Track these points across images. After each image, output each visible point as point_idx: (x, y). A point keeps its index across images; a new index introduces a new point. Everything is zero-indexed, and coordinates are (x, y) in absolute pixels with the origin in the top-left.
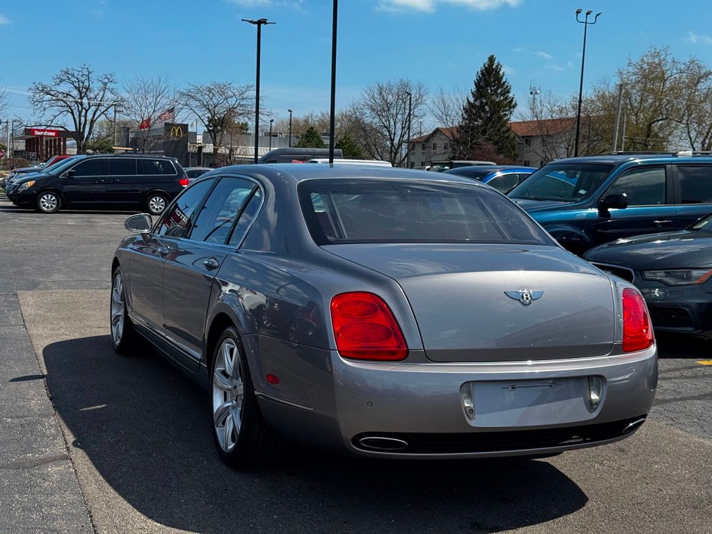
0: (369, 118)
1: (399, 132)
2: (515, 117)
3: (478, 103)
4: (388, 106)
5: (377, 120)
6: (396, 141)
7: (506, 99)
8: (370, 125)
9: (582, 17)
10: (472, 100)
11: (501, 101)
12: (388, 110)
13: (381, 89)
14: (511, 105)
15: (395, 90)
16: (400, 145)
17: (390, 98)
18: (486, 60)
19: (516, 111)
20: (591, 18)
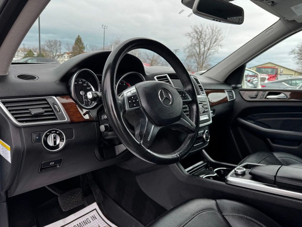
3: (76, 47)
5: (48, 49)
6: (54, 54)
7: (83, 46)
8: (47, 50)
10: (74, 46)
11: (81, 47)
12: (52, 47)
13: (49, 41)
15: (53, 42)
16: (55, 56)
17: (52, 44)
18: (78, 36)
19: (85, 49)
20: (106, 27)
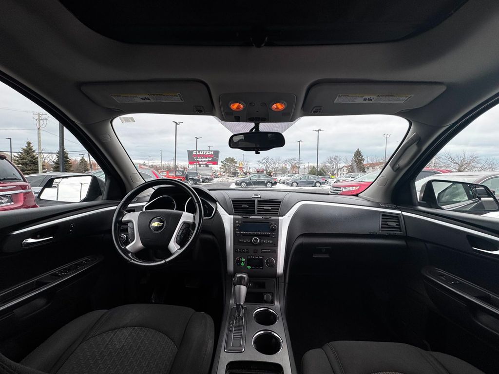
0: (328, 164)
1: (335, 167)
2: (365, 162)
3: (355, 160)
4: (332, 161)
7: (362, 158)
8: (327, 166)
9: (385, 136)
10: (353, 159)
13: (330, 158)
14: (363, 160)
15: (334, 158)
17: (332, 160)
18: (357, 150)
19: (365, 161)
20: (388, 136)
